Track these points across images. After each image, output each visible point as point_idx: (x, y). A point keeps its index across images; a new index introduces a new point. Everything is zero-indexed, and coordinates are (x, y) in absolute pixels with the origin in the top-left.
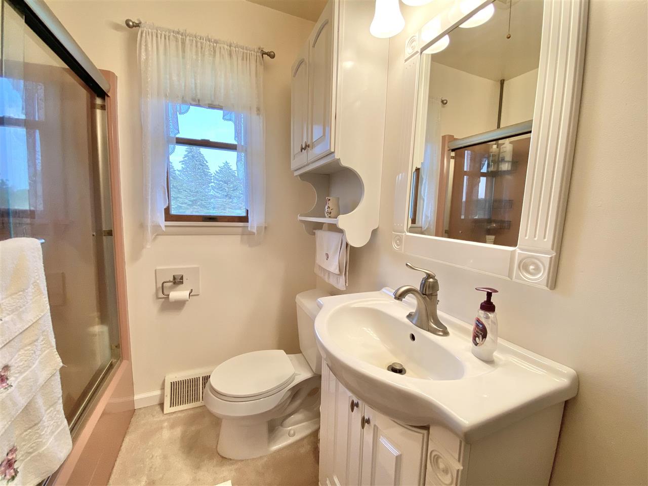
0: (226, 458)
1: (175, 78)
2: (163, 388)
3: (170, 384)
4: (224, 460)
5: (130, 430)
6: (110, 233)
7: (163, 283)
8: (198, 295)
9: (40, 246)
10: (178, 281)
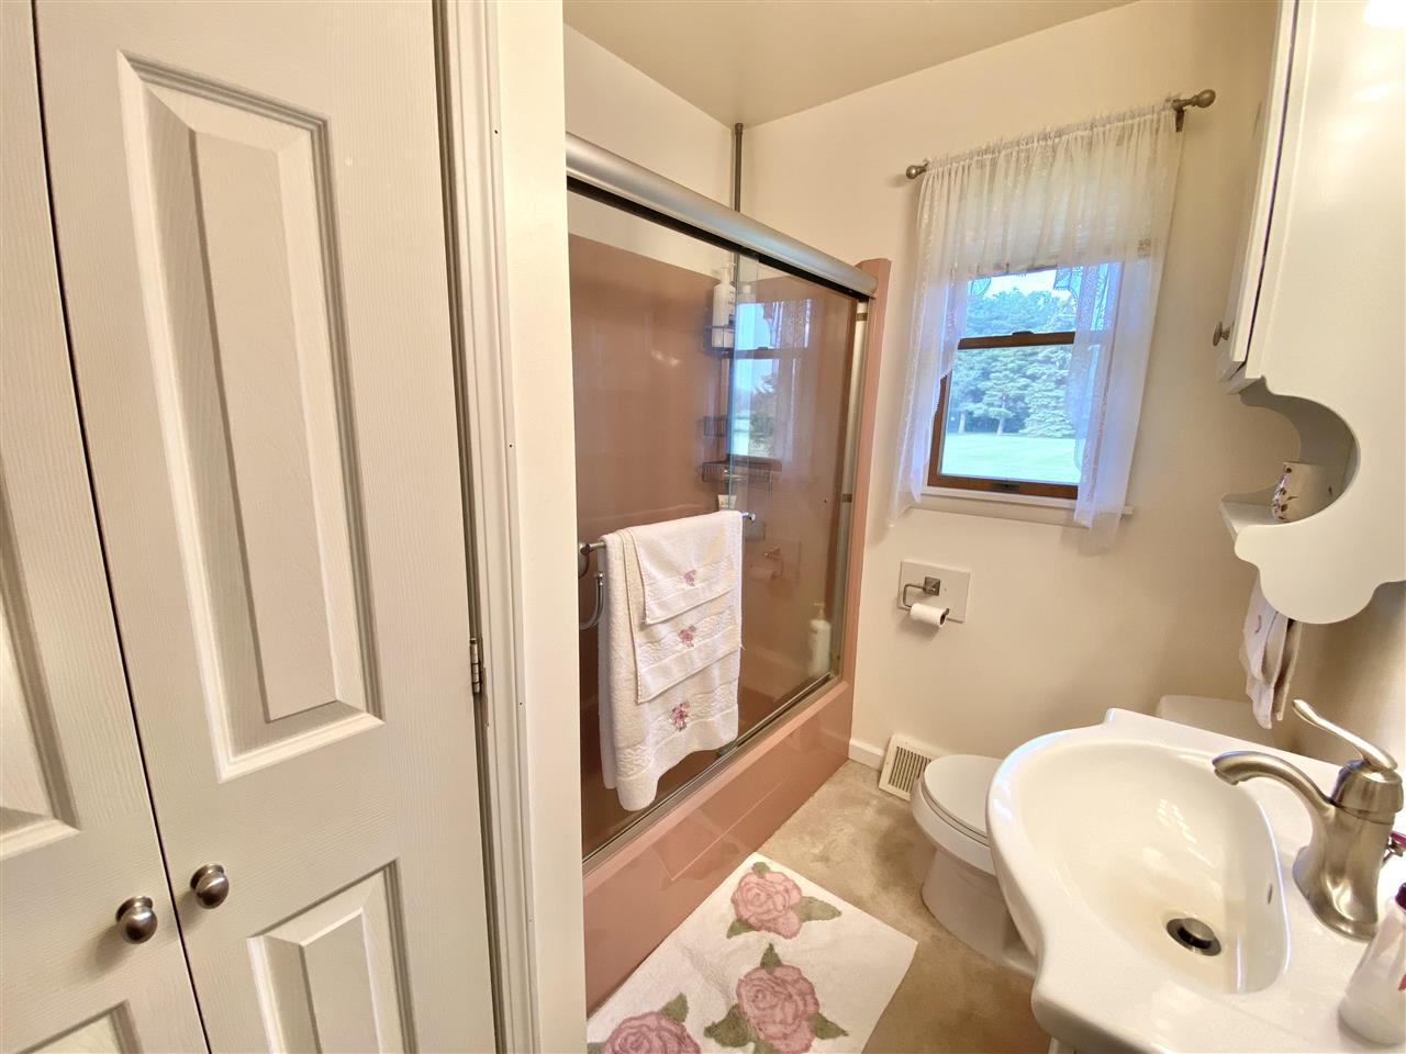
0: (928, 910)
1: (969, 235)
2: (886, 750)
3: (895, 749)
4: (923, 907)
5: (832, 779)
6: (849, 498)
7: (907, 586)
8: (961, 622)
9: (741, 520)
10: (931, 588)
